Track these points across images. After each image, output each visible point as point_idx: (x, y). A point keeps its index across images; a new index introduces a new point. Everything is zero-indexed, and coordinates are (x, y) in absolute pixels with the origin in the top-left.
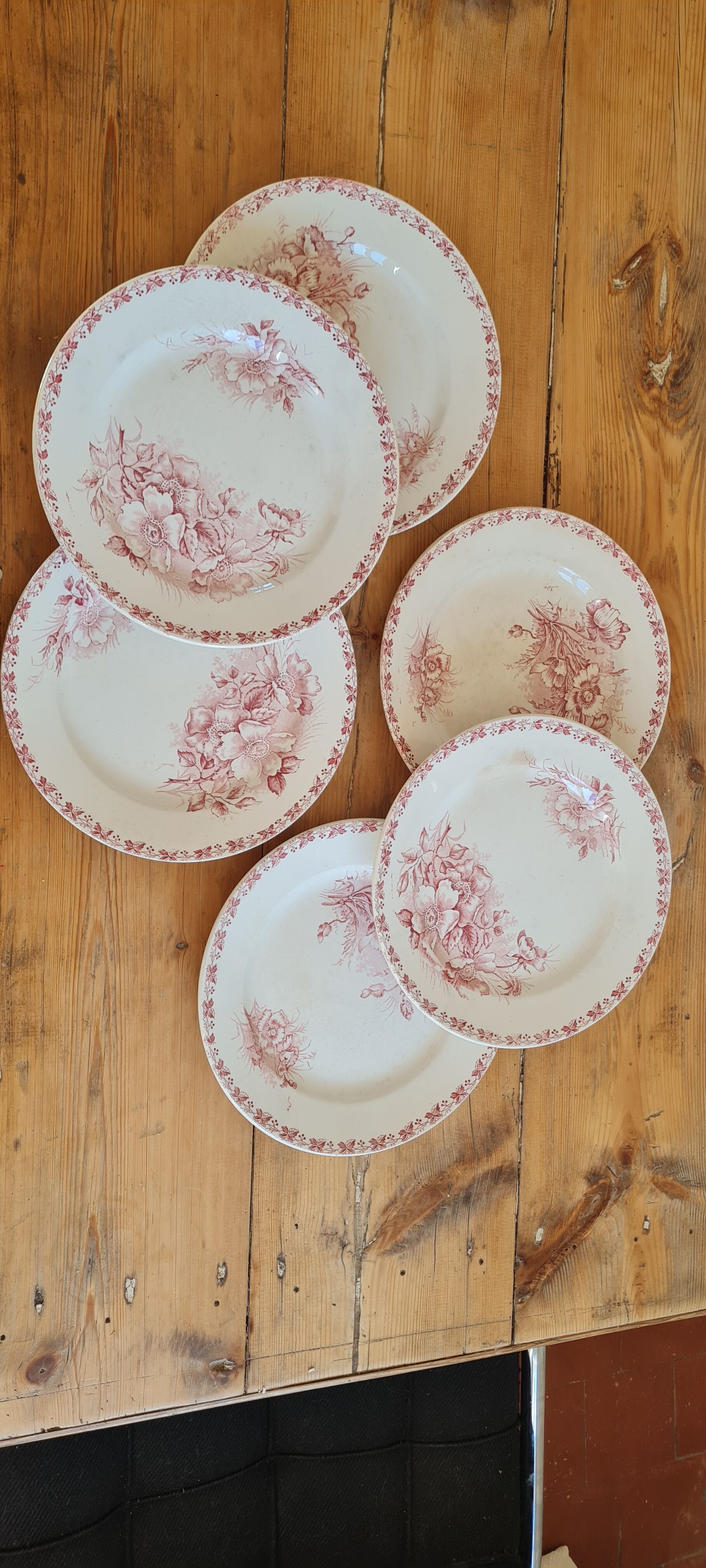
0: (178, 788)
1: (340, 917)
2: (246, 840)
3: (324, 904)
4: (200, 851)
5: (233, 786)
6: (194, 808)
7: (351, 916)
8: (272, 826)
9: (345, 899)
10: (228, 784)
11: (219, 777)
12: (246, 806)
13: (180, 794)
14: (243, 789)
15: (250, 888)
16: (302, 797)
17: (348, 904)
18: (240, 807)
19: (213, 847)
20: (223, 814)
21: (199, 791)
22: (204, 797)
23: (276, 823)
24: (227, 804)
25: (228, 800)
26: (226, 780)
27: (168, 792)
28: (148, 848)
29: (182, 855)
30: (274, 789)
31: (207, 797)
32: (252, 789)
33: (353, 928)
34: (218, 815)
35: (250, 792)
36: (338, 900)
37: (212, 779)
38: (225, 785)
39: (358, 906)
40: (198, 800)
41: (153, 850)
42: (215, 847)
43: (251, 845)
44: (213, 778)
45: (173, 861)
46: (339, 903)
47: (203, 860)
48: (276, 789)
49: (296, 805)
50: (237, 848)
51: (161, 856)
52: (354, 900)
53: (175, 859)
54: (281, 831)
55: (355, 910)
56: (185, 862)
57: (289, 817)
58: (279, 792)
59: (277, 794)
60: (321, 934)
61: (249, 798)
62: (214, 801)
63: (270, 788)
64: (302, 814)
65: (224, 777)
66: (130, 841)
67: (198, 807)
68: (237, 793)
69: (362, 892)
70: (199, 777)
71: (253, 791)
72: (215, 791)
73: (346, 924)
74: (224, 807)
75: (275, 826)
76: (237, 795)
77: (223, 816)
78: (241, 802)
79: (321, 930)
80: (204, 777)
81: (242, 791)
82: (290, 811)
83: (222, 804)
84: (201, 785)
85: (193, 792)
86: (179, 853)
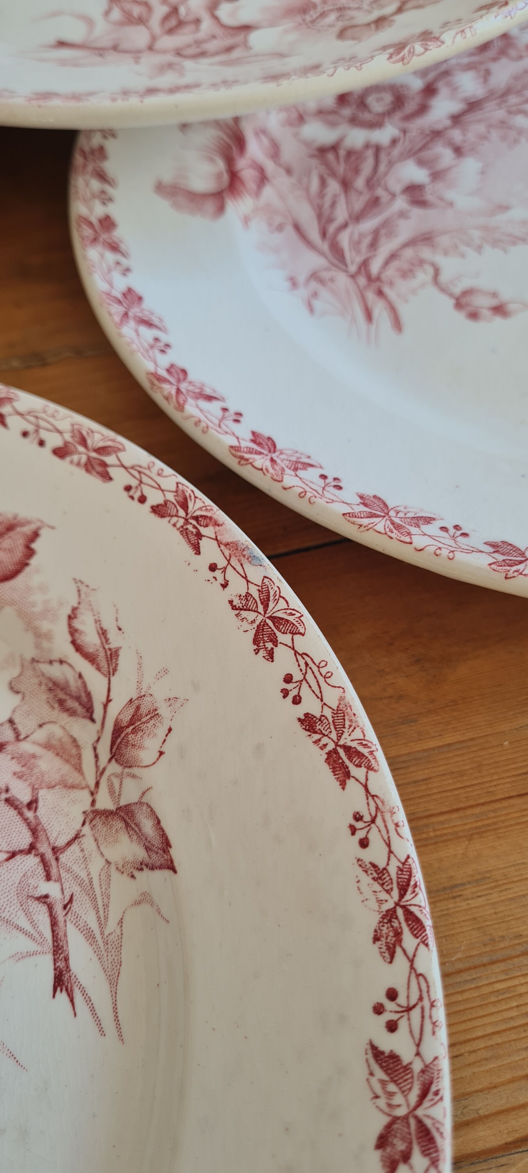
0: (90, 936)
1: (424, 276)
2: (237, 586)
3: (397, 324)
4: (332, 759)
5: (46, 712)
6: (157, 842)
7: (409, 253)
8: (159, 510)
9: (362, 281)
10: (40, 735)
11: (19, 776)
12: (103, 633)
13: (112, 926)
14: (45, 668)
15: (428, 520)
16: (30, 445)
17: (375, 267)
18: (113, 656)
19: (300, 711)
20: (154, 714)
21: (88, 842)
22: (106, 814)
23: (142, 500)
24: (114, 710)
25: (98, 714)
26: (26, 747)
27: (113, 981)
28: (392, 1027)
29: (374, 837)
30: (19, 552)
31: (105, 802)
32: (39, 635)
33: (444, 241)
34: (161, 731)
35: (48, 636)
36: (371, 296)
37: (32, 805)
38: (48, 746)
39: (374, 245)
40: (124, 837)
41: (392, 995)
42: (297, 700)
43: (251, 559)
44: (25, 797)
45: (418, 876)
46: (380, 293)
47: (371, 736)
48: (20, 542)
49: (61, 452)
50: (277, 609)
51: (409, 941)
52: (359, 259)
53: (405, 869)
54: (168, 471)
55: (385, 249)
56: (401, 816)
57: (110, 460)
58: (27, 530)
59: (35, 535)
60: (500, 310)
61: (73, 631)
62: (114, 768)
63: (22, 565)
64: (87, 424)
65: (17, 757)
66: (382, 1142)
67: (148, 826)
68: (64, 687)
69: (325, 247)
70: (32, 861)
71: (45, 626)
72: (74, 777)
73: (440, 260)
74: (126, 718)
75: (155, 498)
76: (74, 684)
77: (164, 711)
78: (91, 658)
79: (486, 313)
80: (25, 839)
81: (56, 672)
82: (89, 466)
83: (118, 730)
84: (61, 842)
85: (96, 865)
86: (369, 855)
